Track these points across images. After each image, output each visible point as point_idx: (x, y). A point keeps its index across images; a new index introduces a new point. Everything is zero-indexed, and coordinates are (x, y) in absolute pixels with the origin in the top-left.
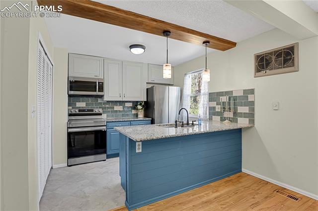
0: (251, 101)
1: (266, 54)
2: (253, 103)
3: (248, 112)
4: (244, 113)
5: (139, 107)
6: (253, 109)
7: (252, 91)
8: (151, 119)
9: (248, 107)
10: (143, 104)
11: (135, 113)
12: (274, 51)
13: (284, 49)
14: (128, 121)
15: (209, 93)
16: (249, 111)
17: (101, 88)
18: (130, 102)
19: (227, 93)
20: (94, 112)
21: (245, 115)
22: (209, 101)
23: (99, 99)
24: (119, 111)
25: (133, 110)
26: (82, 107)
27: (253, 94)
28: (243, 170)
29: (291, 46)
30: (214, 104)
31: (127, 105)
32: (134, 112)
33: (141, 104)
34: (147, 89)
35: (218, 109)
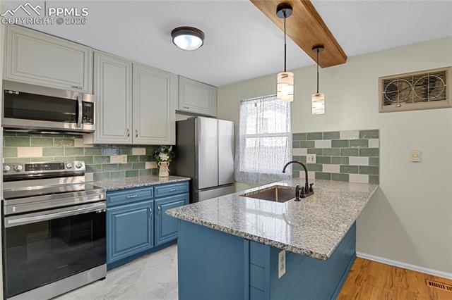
0: (373, 149)
1: (400, 78)
2: (376, 152)
3: (367, 165)
4: (360, 167)
5: (164, 157)
6: (377, 161)
7: (375, 134)
8: (189, 179)
9: (367, 158)
10: (170, 149)
11: (152, 167)
12: (414, 76)
13: (430, 74)
14: (151, 186)
15: (293, 134)
16: (369, 163)
17: (89, 116)
18: (142, 146)
19: (327, 135)
20: (66, 170)
21: (362, 170)
22: (293, 147)
23: (76, 140)
24: (120, 164)
25: (147, 163)
26: (34, 159)
27: (377, 137)
28: (359, 254)
29: (442, 70)
30: (302, 152)
31: (136, 152)
32: (149, 166)
33: (166, 151)
34: (177, 122)
35: (311, 159)
